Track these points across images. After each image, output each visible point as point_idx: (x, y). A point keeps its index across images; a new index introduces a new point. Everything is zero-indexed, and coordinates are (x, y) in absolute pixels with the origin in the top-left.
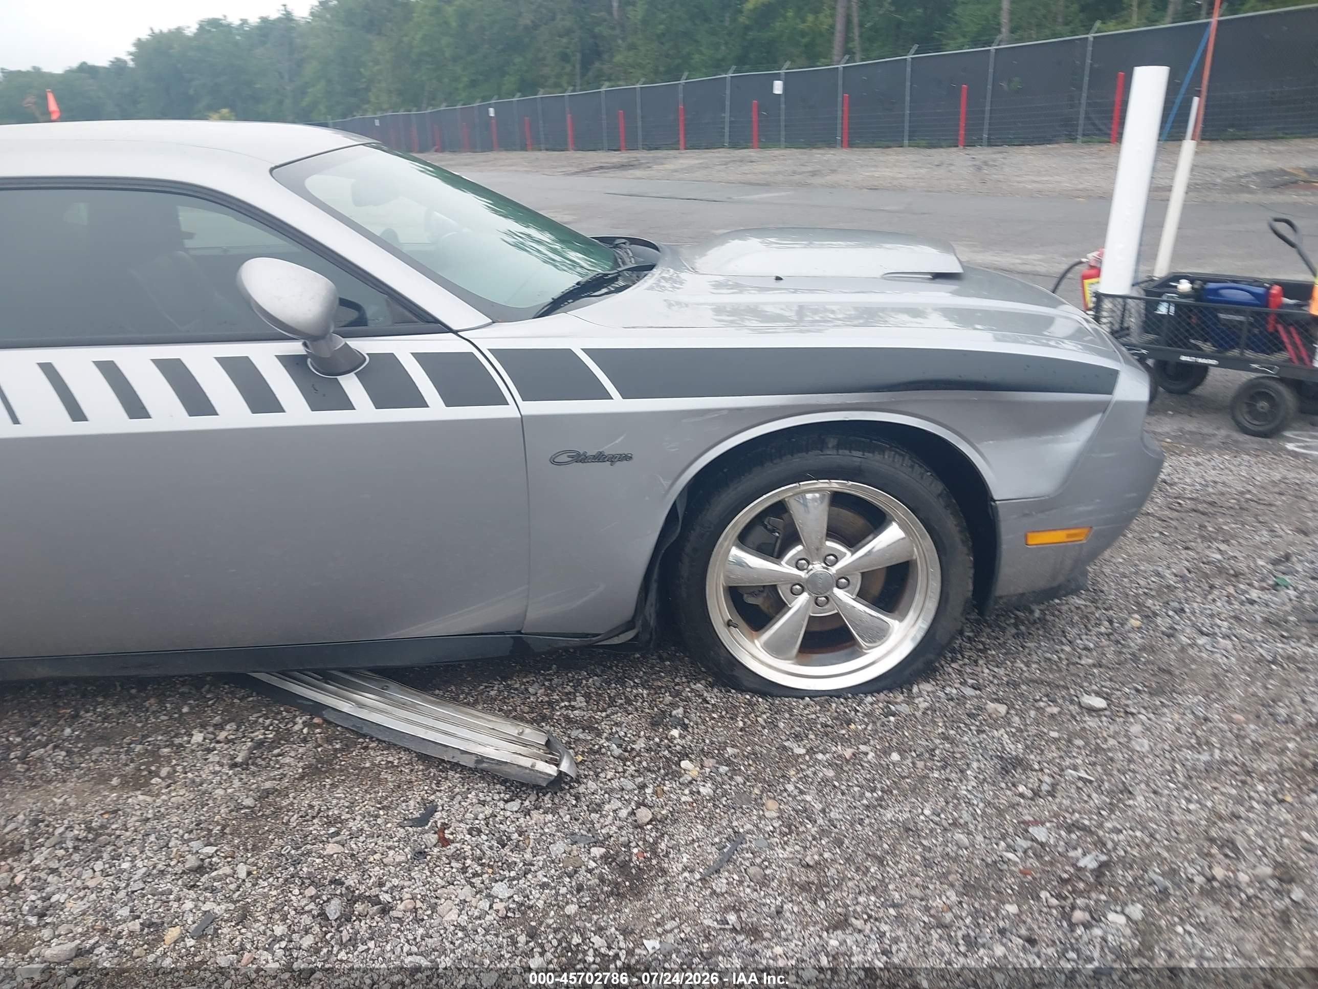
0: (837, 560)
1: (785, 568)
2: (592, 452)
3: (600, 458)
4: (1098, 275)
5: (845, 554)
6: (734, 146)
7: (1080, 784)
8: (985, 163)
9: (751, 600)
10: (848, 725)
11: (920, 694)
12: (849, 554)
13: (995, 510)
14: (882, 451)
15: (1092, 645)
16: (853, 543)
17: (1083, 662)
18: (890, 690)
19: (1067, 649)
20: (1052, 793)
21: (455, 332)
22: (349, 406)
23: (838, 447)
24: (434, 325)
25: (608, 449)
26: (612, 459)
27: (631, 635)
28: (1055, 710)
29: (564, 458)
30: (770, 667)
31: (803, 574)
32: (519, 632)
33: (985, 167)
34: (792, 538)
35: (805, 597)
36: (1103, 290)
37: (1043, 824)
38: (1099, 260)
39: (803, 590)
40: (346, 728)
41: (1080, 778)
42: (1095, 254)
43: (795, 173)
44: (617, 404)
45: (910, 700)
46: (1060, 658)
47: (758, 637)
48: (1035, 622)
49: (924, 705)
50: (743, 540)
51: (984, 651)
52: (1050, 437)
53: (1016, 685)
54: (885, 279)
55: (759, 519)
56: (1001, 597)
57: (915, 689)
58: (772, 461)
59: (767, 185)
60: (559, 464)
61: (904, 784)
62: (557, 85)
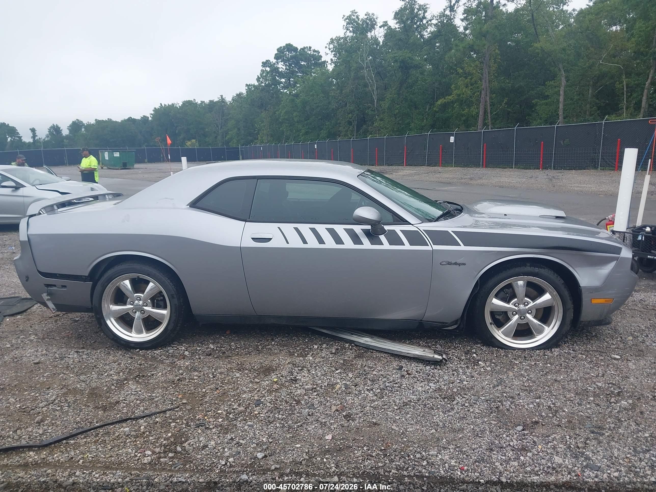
0: (528, 304)
1: (510, 306)
2: (453, 262)
3: (456, 264)
4: (613, 224)
5: (531, 303)
6: (429, 165)
7: (612, 375)
8: (554, 177)
9: (498, 317)
10: (532, 357)
11: (554, 351)
12: (532, 302)
13: (581, 291)
14: (544, 268)
15: (615, 343)
16: (533, 299)
17: (612, 347)
18: (545, 349)
19: (606, 344)
20: (603, 376)
21: (412, 225)
22: (382, 244)
23: (530, 266)
24: (405, 222)
25: (459, 261)
26: (459, 265)
27: (455, 326)
28: (603, 358)
29: (444, 263)
30: (504, 339)
31: (516, 308)
32: (421, 320)
33: (554, 179)
34: (514, 296)
35: (517, 317)
36: (615, 229)
37: (600, 382)
38: (613, 218)
39: (516, 314)
40: (363, 347)
41: (612, 373)
42: (612, 216)
43: (462, 178)
44: (462, 248)
45: (552, 352)
46: (603, 346)
47: (500, 330)
48: (593, 336)
49: (556, 354)
50: (496, 296)
51: (576, 342)
52: (599, 267)
53: (588, 351)
54: (541, 217)
55: (502, 290)
56: (582, 322)
57: (553, 350)
58: (509, 269)
59: (449, 184)
60: (443, 265)
61: (553, 371)
62: (346, 135)
